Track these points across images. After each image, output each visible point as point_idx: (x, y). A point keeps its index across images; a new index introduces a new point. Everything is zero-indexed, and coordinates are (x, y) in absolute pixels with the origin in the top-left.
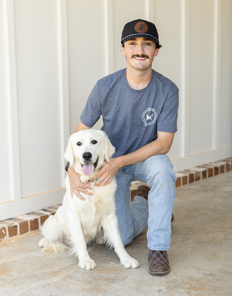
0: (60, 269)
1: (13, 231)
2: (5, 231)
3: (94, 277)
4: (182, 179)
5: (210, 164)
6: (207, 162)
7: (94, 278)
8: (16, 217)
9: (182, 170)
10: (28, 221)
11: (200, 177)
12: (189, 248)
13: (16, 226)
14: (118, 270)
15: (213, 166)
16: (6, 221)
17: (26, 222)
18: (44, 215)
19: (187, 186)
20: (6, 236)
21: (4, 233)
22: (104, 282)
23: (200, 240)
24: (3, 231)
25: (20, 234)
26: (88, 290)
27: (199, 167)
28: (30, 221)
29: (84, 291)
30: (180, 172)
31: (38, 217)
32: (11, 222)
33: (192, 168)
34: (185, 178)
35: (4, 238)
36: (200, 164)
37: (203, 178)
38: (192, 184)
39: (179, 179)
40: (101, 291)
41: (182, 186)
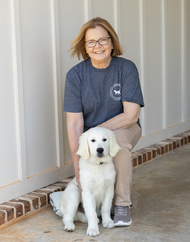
3: (159, 222)
5: (182, 134)
6: (179, 132)
8: (61, 180)
9: (165, 139)
11: (179, 144)
16: (55, 184)
19: (172, 152)
22: (169, 225)
27: (175, 136)
29: (160, 232)
30: (164, 141)
33: (171, 137)
34: (170, 145)
36: (176, 134)
37: (181, 145)
38: (175, 150)
39: (167, 146)
40: (174, 232)
41: (169, 152)
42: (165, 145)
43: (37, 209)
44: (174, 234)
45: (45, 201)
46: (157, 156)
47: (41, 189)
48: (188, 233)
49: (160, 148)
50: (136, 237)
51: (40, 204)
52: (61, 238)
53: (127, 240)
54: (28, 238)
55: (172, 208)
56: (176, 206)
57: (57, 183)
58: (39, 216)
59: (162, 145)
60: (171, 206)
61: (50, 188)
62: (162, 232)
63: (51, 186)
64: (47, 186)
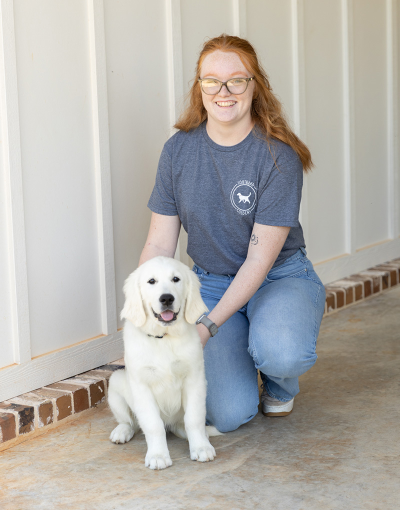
0: (231, 448)
2: (103, 388)
3: (300, 457)
4: (354, 290)
5: (387, 265)
6: (382, 261)
7: (301, 459)
8: (111, 363)
9: (348, 276)
11: (379, 286)
15: (396, 267)
16: (96, 370)
19: (363, 302)
20: (104, 397)
21: (102, 391)
22: (322, 464)
24: (99, 388)
26: (303, 480)
27: (371, 269)
30: (346, 279)
33: (363, 271)
34: (358, 288)
35: (100, 399)
36: (373, 265)
37: (384, 288)
38: (368, 298)
39: (350, 289)
40: (328, 480)
41: (354, 303)
42: (347, 287)
43: (49, 423)
44: (326, 485)
45: (69, 407)
46: (328, 311)
47: (63, 380)
48: (357, 484)
49: (335, 294)
50: (244, 492)
51: (56, 412)
52: (85, 489)
53: (222, 497)
54: (15, 488)
55: (336, 425)
56: (345, 422)
57: (102, 367)
58: (52, 439)
59: (339, 287)
60: (334, 421)
61: (82, 380)
62: (300, 480)
63: (86, 374)
64: (79, 375)
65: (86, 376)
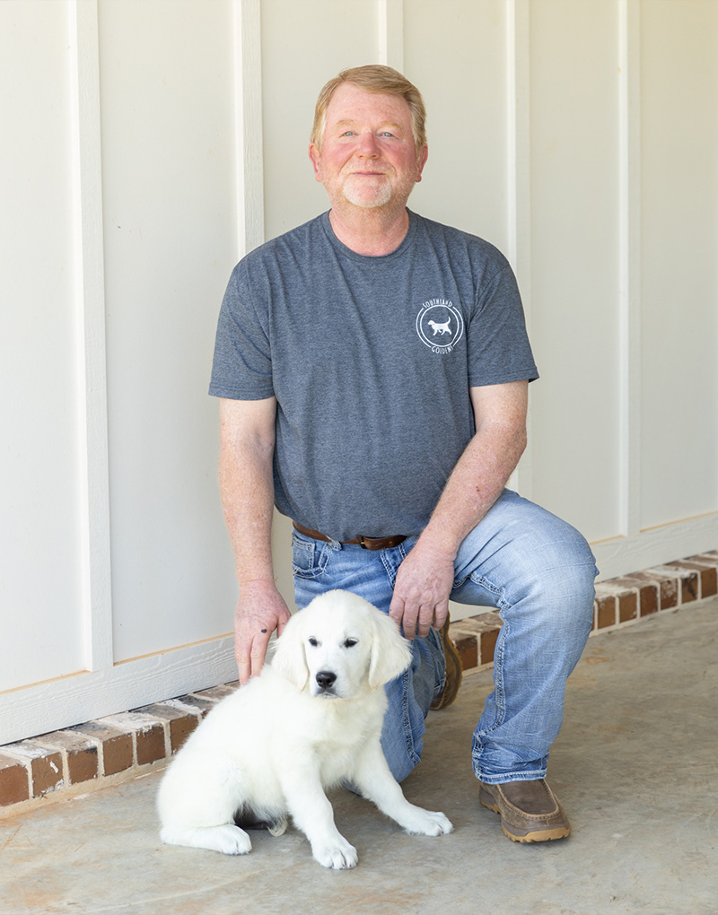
0: (214, 893)
1: (83, 766)
2: (60, 766)
4: (617, 602)
5: (707, 556)
8: (97, 719)
9: (621, 575)
10: (130, 734)
11: (675, 594)
12: (618, 832)
13: (94, 750)
14: (389, 901)
16: (66, 732)
17: (126, 738)
18: (181, 715)
20: (61, 781)
21: (56, 770)
23: (653, 804)
24: (52, 765)
25: (106, 775)
27: (675, 564)
28: (137, 733)
30: (614, 581)
31: (164, 722)
32: (79, 736)
33: (652, 568)
34: (627, 600)
35: (54, 785)
36: (679, 556)
37: (685, 600)
38: (649, 617)
39: (610, 601)
41: (618, 626)
57: (77, 727)
61: (29, 749)
63: (44, 737)
64: (30, 739)
65: (39, 742)
